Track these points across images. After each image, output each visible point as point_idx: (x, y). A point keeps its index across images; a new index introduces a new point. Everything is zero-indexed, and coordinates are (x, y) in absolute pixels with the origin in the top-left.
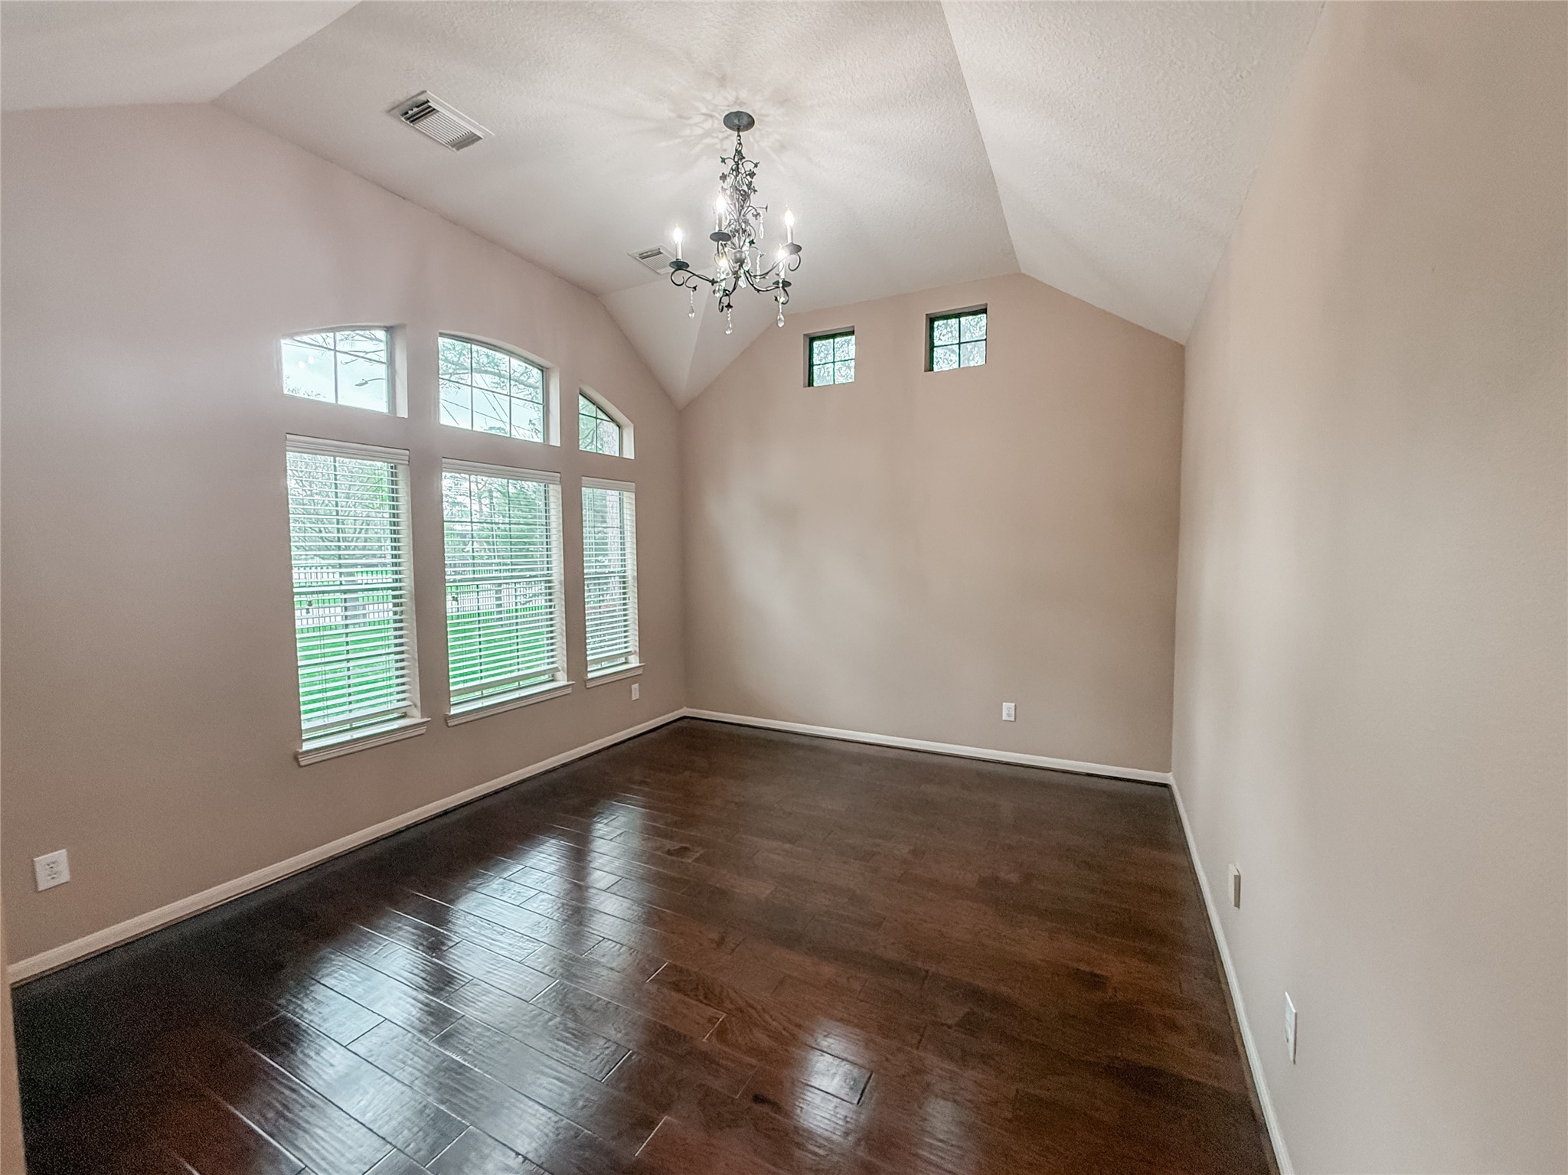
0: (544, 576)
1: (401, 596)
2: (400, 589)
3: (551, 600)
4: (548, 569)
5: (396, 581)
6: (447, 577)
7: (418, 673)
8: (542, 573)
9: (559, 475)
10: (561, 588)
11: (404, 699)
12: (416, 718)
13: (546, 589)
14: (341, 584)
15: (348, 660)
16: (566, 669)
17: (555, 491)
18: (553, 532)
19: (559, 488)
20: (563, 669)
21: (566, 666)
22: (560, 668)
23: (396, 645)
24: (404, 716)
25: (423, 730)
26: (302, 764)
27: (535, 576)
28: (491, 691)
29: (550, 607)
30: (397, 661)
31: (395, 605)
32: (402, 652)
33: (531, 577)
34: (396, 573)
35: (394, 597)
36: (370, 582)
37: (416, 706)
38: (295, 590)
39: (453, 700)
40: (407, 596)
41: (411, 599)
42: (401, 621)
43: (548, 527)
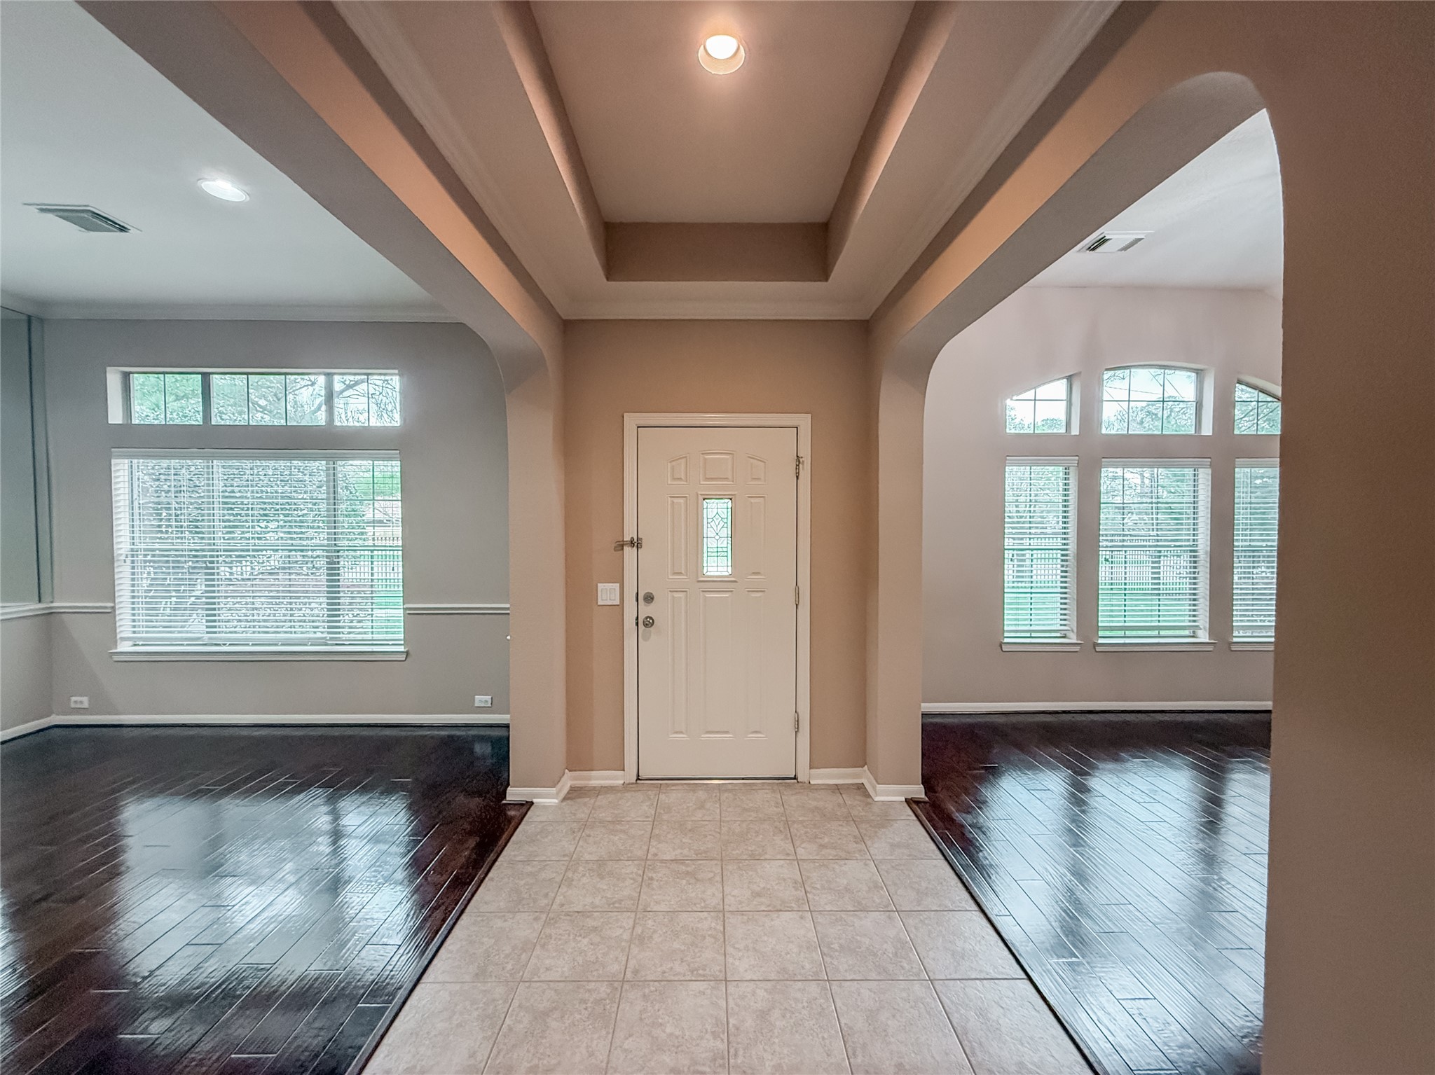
0: (1190, 546)
1: (1066, 555)
2: (1067, 550)
3: (1195, 567)
4: (1194, 540)
5: (1065, 544)
6: (1101, 544)
7: (1076, 609)
8: (1188, 543)
9: (1209, 459)
10: (1207, 558)
11: (1065, 625)
12: (1073, 639)
13: (1190, 557)
14: (1030, 545)
15: (1031, 593)
16: (1208, 629)
17: (1205, 476)
18: (1201, 509)
19: (1209, 471)
20: (1205, 628)
21: (1208, 626)
22: (1201, 627)
23: (1062, 588)
24: (1064, 637)
25: (1077, 648)
26: (1004, 650)
27: (1179, 546)
28: (1134, 633)
29: (1194, 573)
30: (1061, 598)
31: (1062, 560)
32: (1066, 593)
33: (1175, 546)
34: (1065, 539)
35: (1062, 555)
36: (1047, 544)
37: (1073, 631)
38: (1006, 547)
39: (1101, 633)
40: (1071, 555)
41: (1074, 557)
42: (1066, 572)
43: (1196, 505)
